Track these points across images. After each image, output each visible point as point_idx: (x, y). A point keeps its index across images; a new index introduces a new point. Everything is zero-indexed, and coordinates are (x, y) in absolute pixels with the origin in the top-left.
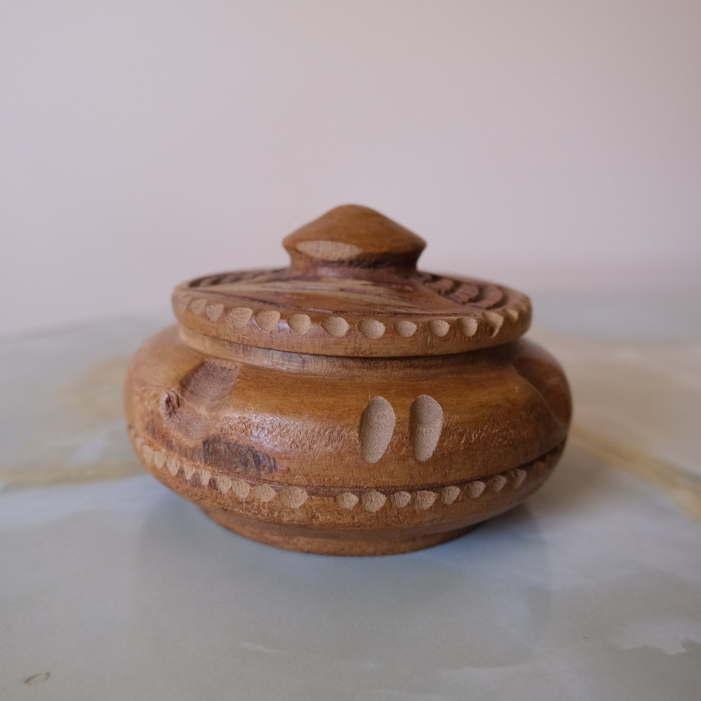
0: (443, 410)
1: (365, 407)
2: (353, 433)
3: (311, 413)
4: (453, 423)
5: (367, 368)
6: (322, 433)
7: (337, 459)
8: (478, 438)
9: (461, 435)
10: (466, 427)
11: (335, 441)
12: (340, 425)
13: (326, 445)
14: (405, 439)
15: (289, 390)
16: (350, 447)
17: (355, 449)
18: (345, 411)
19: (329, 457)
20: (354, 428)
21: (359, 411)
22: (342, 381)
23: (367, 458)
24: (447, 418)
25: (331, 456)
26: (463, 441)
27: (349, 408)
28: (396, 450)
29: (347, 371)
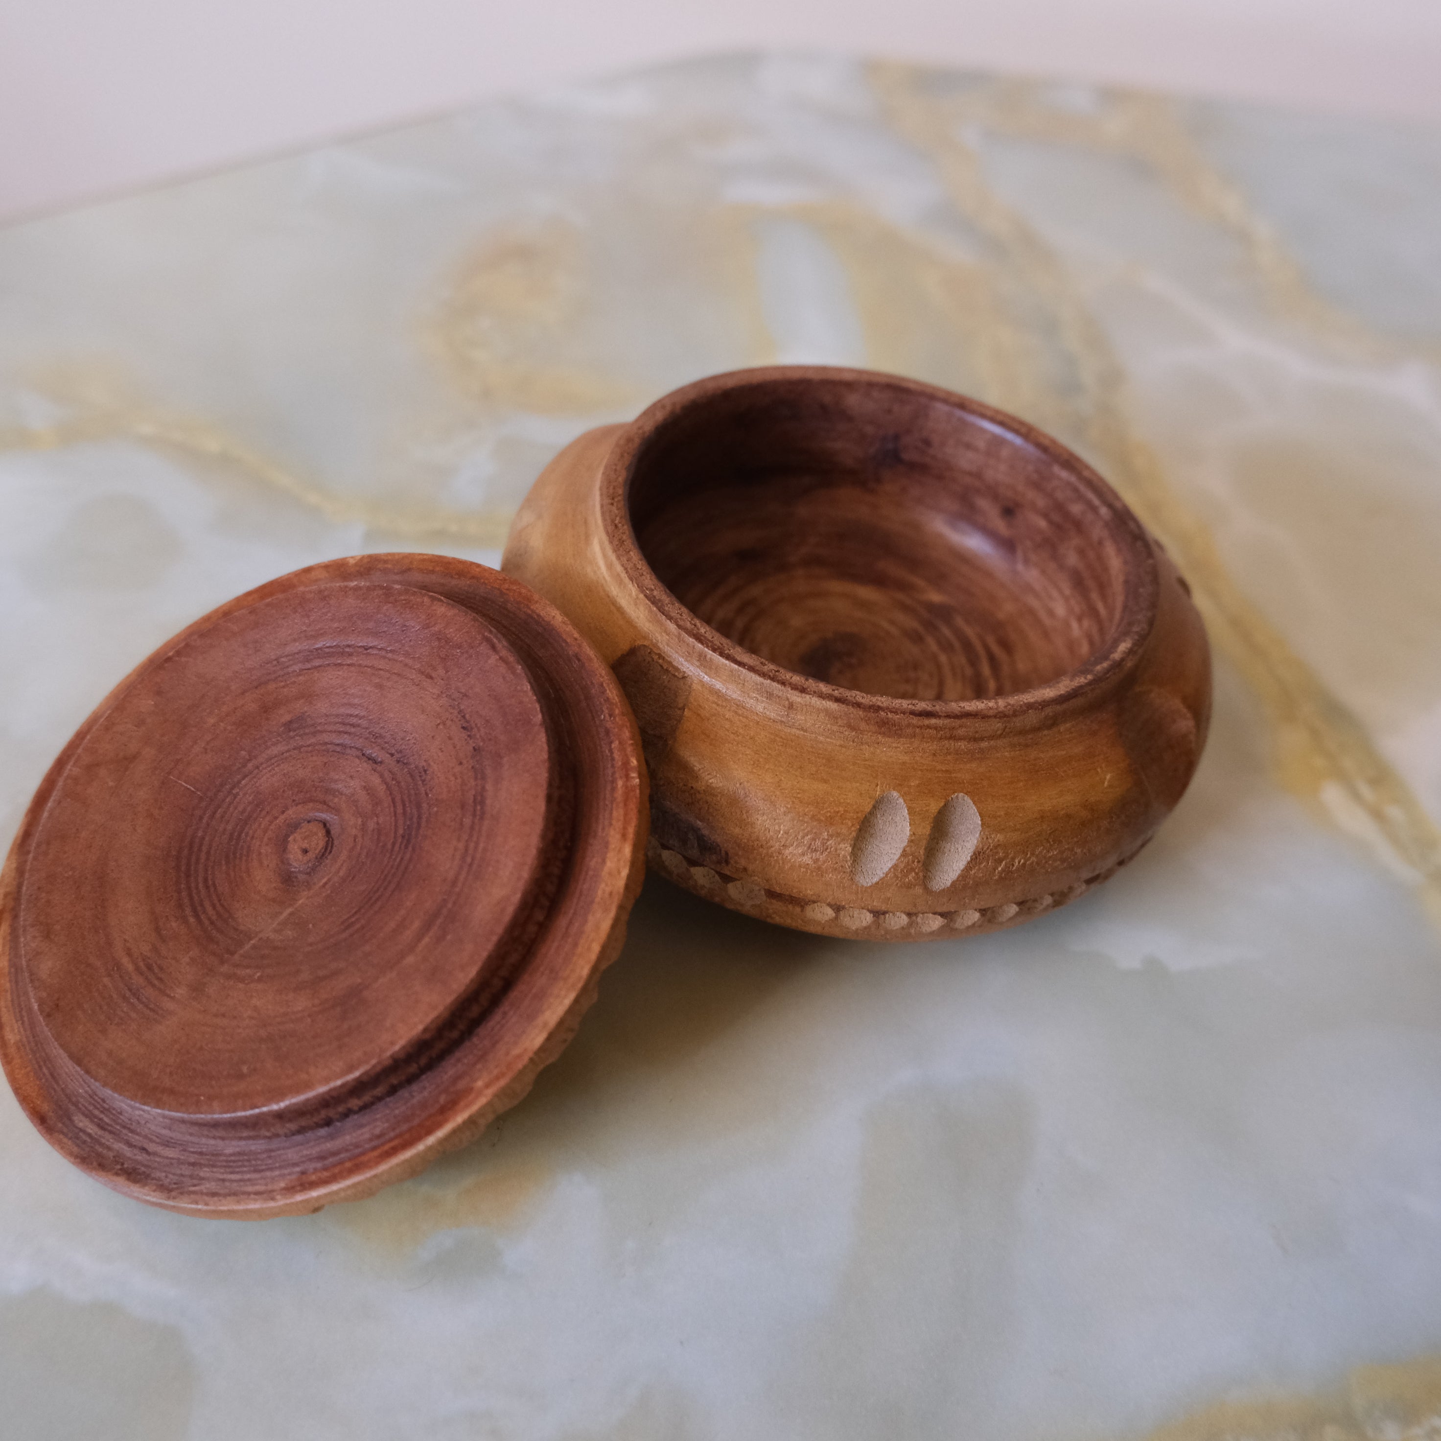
0: (983, 825)
1: (868, 809)
2: (843, 846)
3: (789, 806)
4: (992, 845)
5: (884, 733)
6: (800, 838)
7: (814, 874)
8: (1024, 864)
9: (1000, 861)
10: (1009, 851)
11: (816, 850)
12: (828, 832)
13: (803, 854)
14: (916, 863)
15: (763, 755)
16: (837, 863)
17: (842, 866)
18: (838, 812)
19: (805, 870)
20: (847, 840)
21: (859, 815)
22: (844, 749)
23: (857, 878)
24: (983, 839)
25: (807, 869)
26: (1000, 869)
27: (846, 807)
28: (900, 876)
29: (854, 733)
